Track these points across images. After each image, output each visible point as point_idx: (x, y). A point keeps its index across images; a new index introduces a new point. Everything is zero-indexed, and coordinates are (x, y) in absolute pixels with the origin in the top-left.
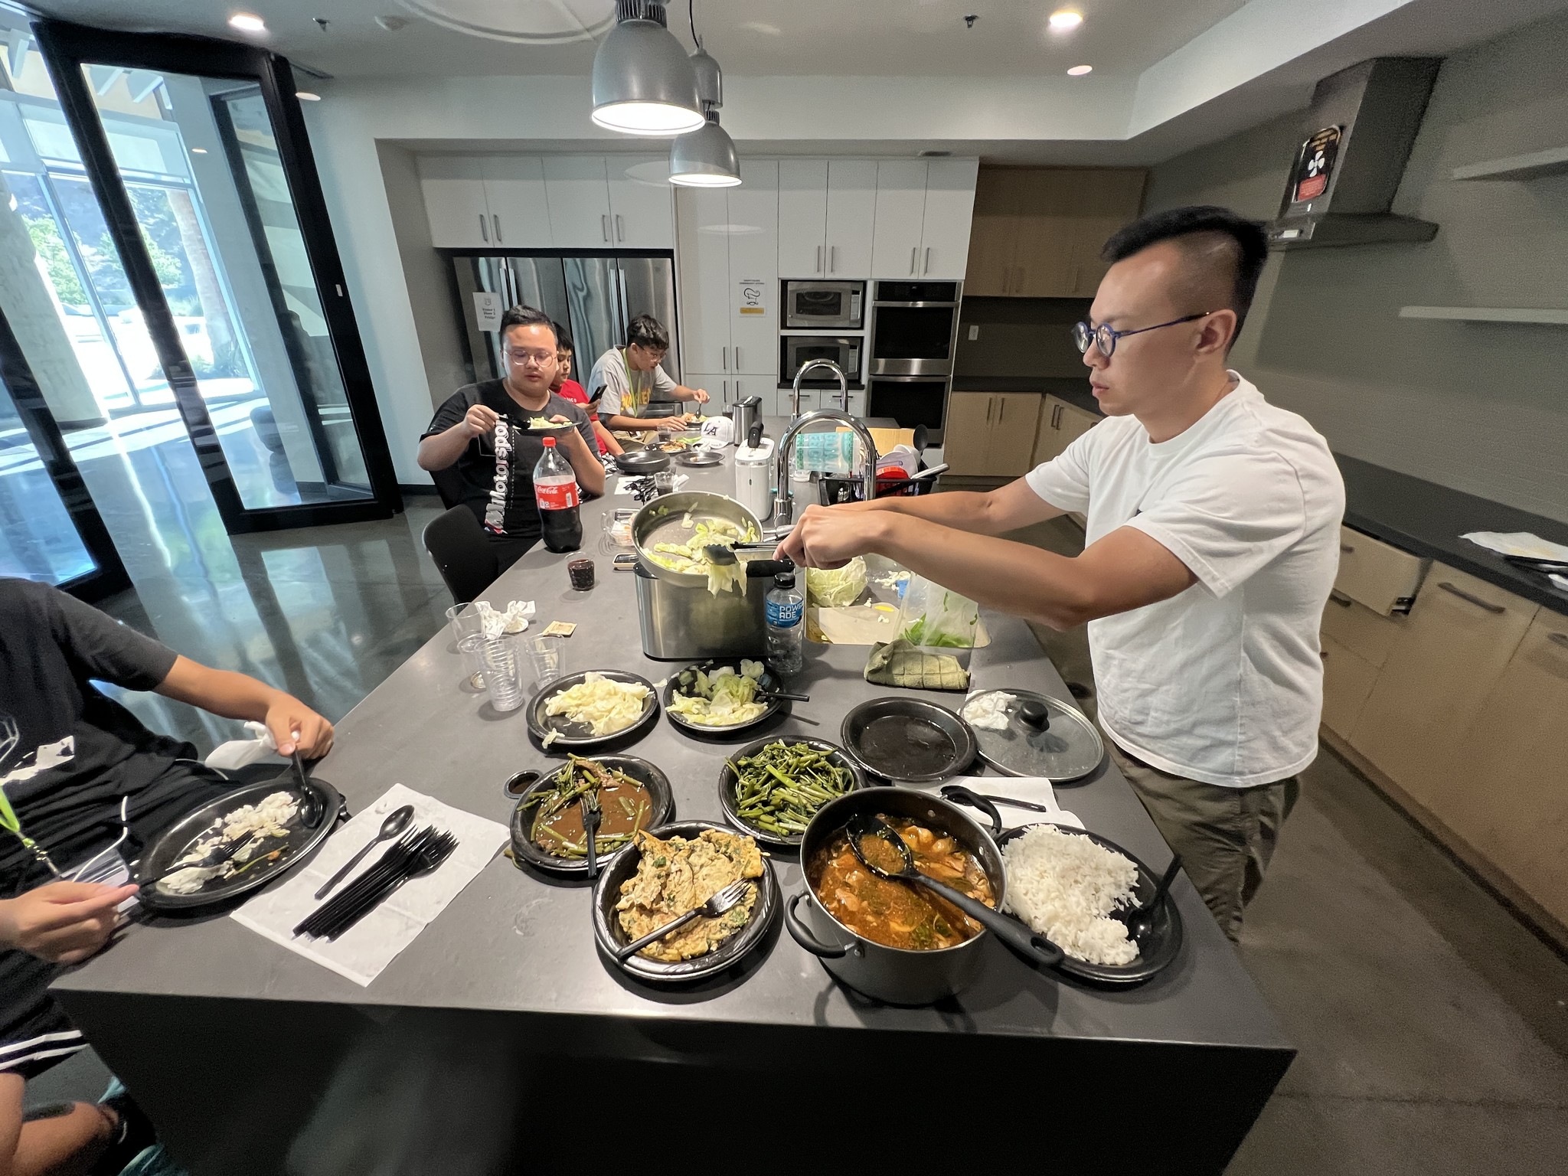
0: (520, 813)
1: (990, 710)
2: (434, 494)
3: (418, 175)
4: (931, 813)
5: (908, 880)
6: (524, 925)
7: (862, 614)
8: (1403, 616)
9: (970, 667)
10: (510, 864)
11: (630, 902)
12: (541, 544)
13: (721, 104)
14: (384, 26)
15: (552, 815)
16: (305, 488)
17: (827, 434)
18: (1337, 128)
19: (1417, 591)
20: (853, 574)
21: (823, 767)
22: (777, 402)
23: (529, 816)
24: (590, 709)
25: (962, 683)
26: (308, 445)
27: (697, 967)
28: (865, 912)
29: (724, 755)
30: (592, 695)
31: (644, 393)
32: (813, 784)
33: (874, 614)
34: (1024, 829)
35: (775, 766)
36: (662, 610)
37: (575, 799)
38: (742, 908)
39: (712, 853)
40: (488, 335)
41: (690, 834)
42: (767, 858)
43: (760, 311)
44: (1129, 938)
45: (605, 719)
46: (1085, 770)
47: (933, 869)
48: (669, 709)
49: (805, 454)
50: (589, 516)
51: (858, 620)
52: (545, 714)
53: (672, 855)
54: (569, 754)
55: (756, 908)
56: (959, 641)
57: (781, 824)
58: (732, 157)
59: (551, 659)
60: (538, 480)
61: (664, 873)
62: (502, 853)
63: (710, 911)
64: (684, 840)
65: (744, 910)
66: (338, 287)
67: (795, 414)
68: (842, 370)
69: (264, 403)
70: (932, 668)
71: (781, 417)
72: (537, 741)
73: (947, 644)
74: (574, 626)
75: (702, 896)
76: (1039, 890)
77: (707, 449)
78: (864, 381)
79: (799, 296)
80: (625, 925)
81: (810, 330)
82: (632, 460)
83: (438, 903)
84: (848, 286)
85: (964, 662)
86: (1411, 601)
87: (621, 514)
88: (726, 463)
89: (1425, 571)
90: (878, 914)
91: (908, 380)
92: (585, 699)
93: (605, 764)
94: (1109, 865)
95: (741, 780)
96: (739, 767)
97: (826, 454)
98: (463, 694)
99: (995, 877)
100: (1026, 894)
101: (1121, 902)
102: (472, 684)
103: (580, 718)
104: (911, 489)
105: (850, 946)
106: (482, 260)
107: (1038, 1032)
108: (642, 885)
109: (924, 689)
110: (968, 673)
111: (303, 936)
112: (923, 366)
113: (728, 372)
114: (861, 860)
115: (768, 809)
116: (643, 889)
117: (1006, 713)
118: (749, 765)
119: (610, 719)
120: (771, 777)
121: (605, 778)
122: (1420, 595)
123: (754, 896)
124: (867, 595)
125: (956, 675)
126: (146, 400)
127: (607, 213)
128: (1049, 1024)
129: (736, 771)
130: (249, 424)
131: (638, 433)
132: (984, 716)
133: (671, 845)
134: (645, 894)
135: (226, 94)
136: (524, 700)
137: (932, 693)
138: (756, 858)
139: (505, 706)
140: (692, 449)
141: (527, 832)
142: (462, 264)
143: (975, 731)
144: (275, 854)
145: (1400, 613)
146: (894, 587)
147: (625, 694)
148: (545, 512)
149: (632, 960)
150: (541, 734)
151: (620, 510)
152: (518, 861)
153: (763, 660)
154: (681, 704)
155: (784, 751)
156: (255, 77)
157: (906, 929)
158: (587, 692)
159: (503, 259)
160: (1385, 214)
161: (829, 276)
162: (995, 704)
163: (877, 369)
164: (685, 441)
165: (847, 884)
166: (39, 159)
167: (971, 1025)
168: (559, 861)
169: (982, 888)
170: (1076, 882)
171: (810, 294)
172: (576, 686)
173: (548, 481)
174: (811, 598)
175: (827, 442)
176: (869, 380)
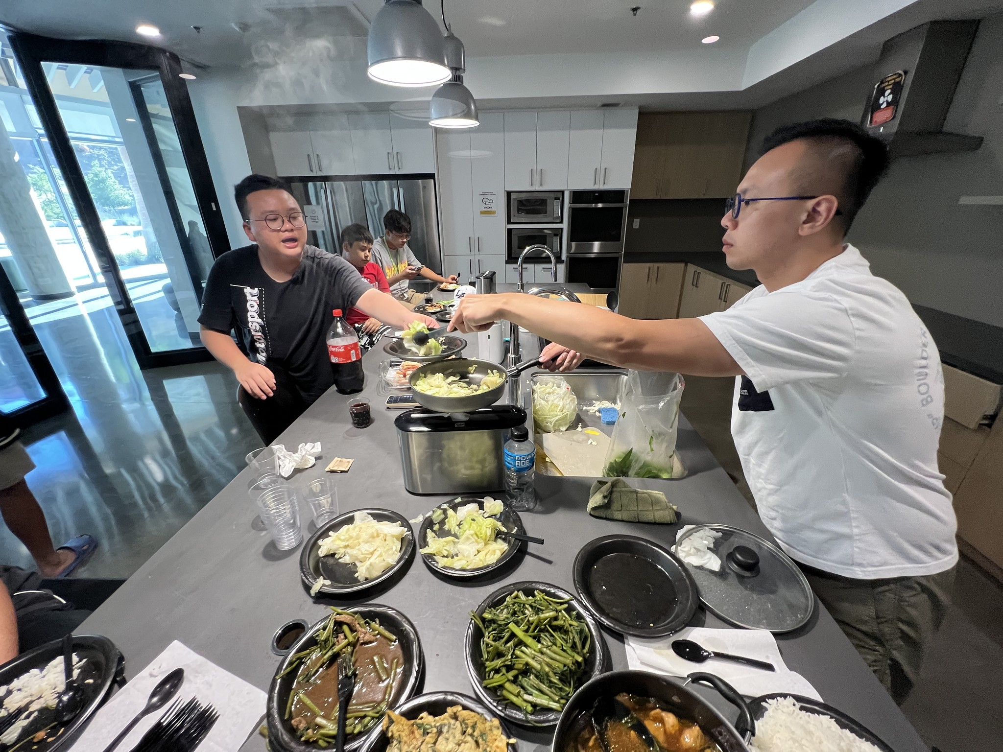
0: (279, 679)
3: (267, 130)
4: (676, 699)
7: (575, 437)
8: (986, 428)
13: (465, 70)
14: (237, 29)
15: (310, 679)
18: (902, 73)
19: (999, 410)
20: (567, 406)
21: (561, 624)
22: (507, 274)
23: (287, 683)
24: (354, 552)
25: (672, 517)
30: (358, 537)
31: (403, 265)
32: (554, 646)
33: (585, 438)
34: (764, 704)
35: (517, 623)
37: (333, 659)
39: (458, 735)
40: (314, 233)
41: (437, 710)
42: (513, 746)
43: (493, 213)
48: (423, 550)
50: (368, 366)
51: (573, 442)
52: (317, 555)
53: (420, 740)
54: (332, 605)
56: (661, 471)
57: (525, 696)
58: (473, 107)
64: (431, 717)
66: (213, 204)
67: (518, 282)
68: (552, 252)
69: (169, 280)
71: (509, 284)
72: (307, 587)
74: (351, 462)
78: (564, 257)
79: (519, 202)
81: (527, 226)
84: (552, 195)
86: (994, 417)
91: (592, 256)
92: (351, 541)
93: (364, 615)
95: (486, 637)
96: (484, 621)
98: (254, 531)
103: (347, 559)
106: (310, 184)
109: (639, 522)
112: (601, 247)
113: (473, 253)
115: (512, 675)
117: (716, 552)
118: (493, 620)
119: (371, 563)
120: (513, 635)
121: (363, 633)
122: (1001, 413)
124: (579, 421)
125: (666, 512)
127: (390, 151)
129: (481, 625)
130: (162, 294)
132: (696, 556)
133: (418, 727)
135: (140, 80)
141: (282, 708)
142: (297, 187)
144: (44, 733)
145: (984, 427)
146: (597, 414)
147: (386, 534)
150: (311, 581)
151: (393, 359)
152: (270, 741)
153: (503, 498)
154: (434, 544)
156: (157, 68)
158: (354, 534)
159: (323, 183)
160: (940, 132)
161: (539, 188)
162: (705, 542)
163: (570, 250)
164: (443, 303)
166: (34, 129)
171: (528, 201)
172: (346, 527)
174: (538, 427)
176: (567, 257)
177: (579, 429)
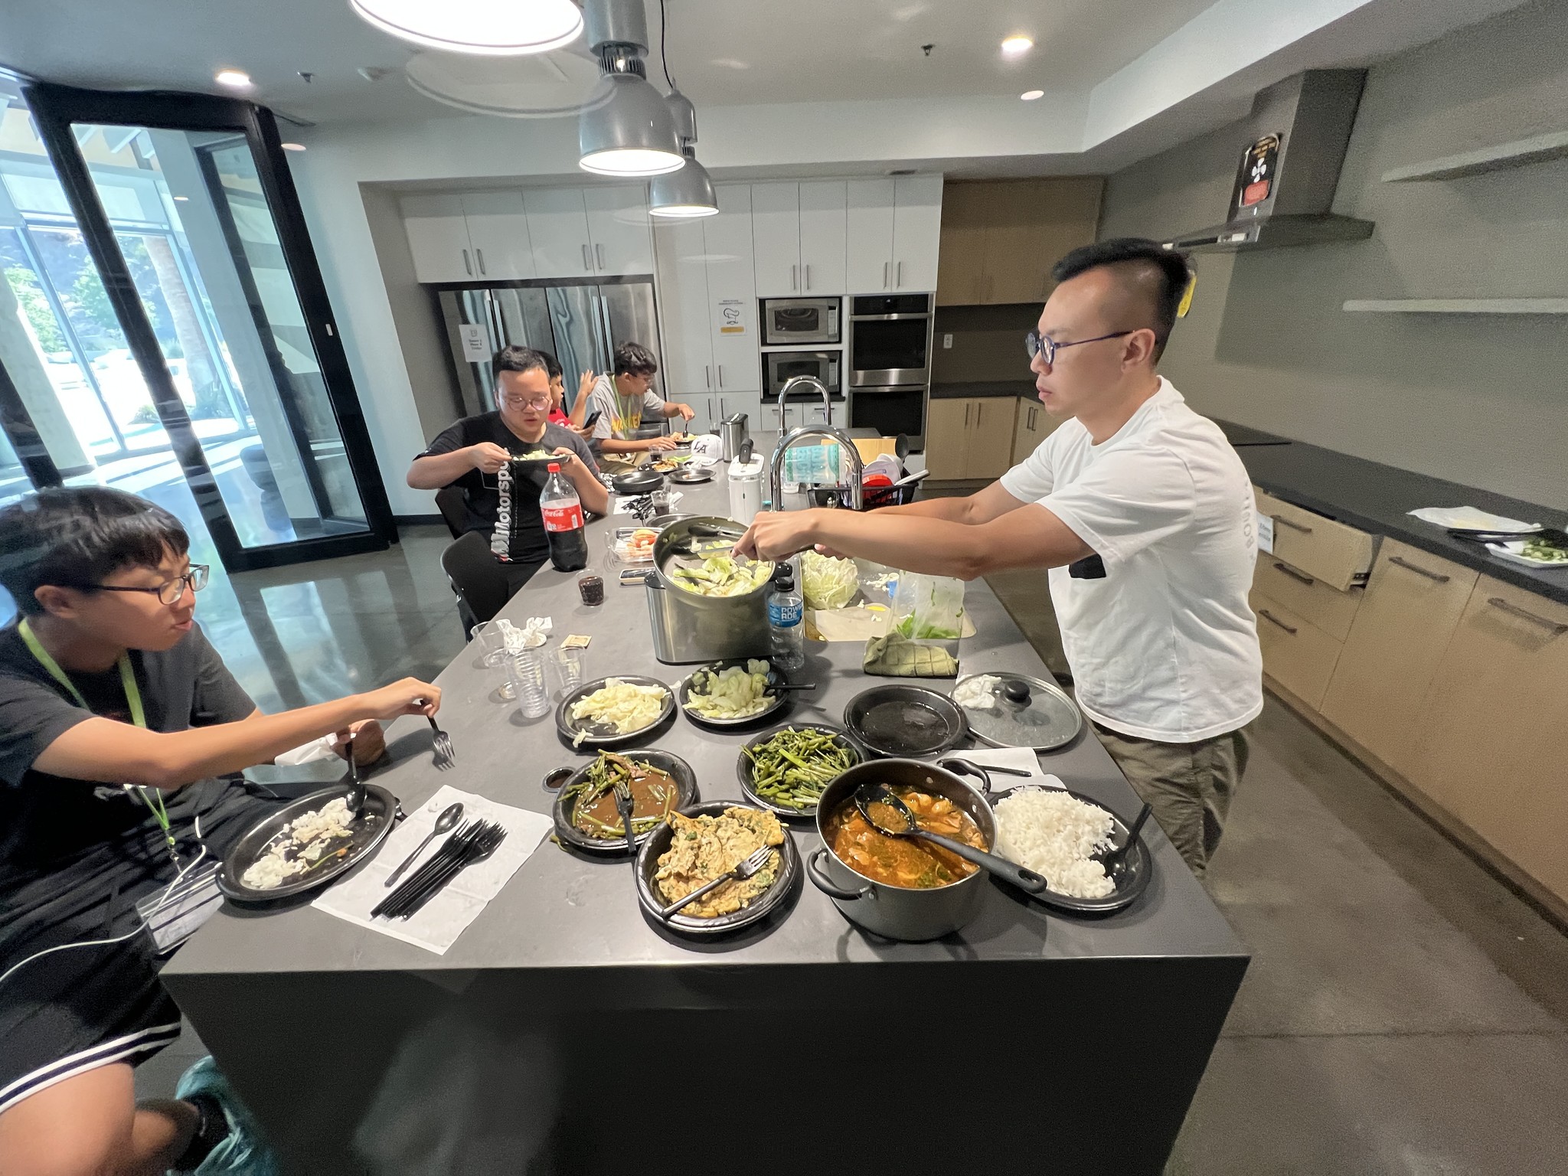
0: (561, 804)
1: (978, 692)
2: (441, 523)
3: (400, 214)
4: (929, 780)
5: (911, 837)
6: (574, 897)
7: (855, 615)
8: (1360, 590)
9: (959, 655)
10: (556, 849)
11: (668, 872)
12: (549, 565)
13: (696, 139)
14: (367, 77)
15: (589, 804)
16: (300, 525)
17: (813, 447)
18: (1276, 137)
19: (1372, 566)
20: (845, 577)
21: (830, 748)
22: (763, 418)
23: (569, 805)
24: (613, 710)
25: (951, 669)
26: (301, 481)
27: (733, 920)
28: (875, 865)
29: (738, 745)
30: (613, 698)
31: (634, 418)
32: (823, 763)
33: (867, 614)
34: (1012, 791)
35: (787, 750)
36: (671, 618)
37: (608, 790)
38: (767, 871)
39: (736, 826)
40: (474, 365)
41: (716, 812)
42: (785, 828)
43: (740, 329)
44: (1106, 875)
45: (628, 719)
46: (1066, 738)
47: (933, 827)
48: (686, 707)
49: (794, 467)
50: (592, 536)
51: (853, 620)
52: (572, 717)
53: (702, 830)
54: (600, 750)
55: (779, 871)
56: (947, 633)
57: (796, 799)
58: (709, 188)
59: (574, 668)
60: (544, 503)
61: (696, 845)
62: (548, 839)
63: (740, 875)
64: (711, 818)
65: (769, 872)
66: (328, 327)
67: (781, 429)
68: (825, 384)
69: (256, 441)
70: (925, 657)
71: (767, 432)
72: (567, 741)
73: (936, 636)
74: (589, 638)
75: (731, 863)
76: (1026, 839)
77: (698, 467)
78: (845, 392)
79: (778, 314)
80: (665, 891)
81: (790, 345)
82: (627, 481)
83: (496, 883)
84: (824, 302)
85: (953, 651)
86: (1367, 576)
87: (623, 533)
88: (717, 479)
89: (1377, 548)
90: (886, 866)
91: (887, 390)
92: (607, 702)
93: (633, 758)
94: (1087, 816)
95: (757, 764)
96: (754, 754)
97: (814, 466)
98: (493, 705)
99: (986, 828)
100: (1015, 844)
101: (1099, 848)
102: (500, 695)
103: (605, 719)
104: (895, 495)
105: (864, 889)
106: (466, 294)
107: (1030, 956)
108: (678, 856)
109: (918, 677)
110: (957, 661)
111: (379, 917)
112: (901, 376)
113: (712, 390)
114: (869, 823)
115: (784, 787)
116: (679, 860)
117: (993, 694)
118: (764, 751)
119: (633, 718)
120: (784, 759)
121: (635, 771)
122: (1375, 571)
123: (777, 861)
124: (860, 597)
125: (946, 663)
126: (132, 444)
127: (586, 243)
128: (1041, 948)
129: (752, 757)
130: (239, 463)
131: (628, 454)
132: (973, 697)
133: (699, 822)
134: (681, 864)
135: (210, 146)
136: (550, 708)
137: (925, 680)
138: (777, 828)
139: (533, 712)
140: (684, 467)
141: (569, 820)
142: (447, 298)
143: (966, 711)
144: (343, 851)
145: (1358, 588)
146: (884, 588)
147: (644, 695)
148: (553, 534)
149: (674, 918)
150: (571, 735)
151: (621, 529)
152: (563, 845)
153: (768, 658)
154: (695, 702)
155: (793, 736)
156: (242, 129)
157: (912, 877)
158: (610, 696)
159: (488, 291)
160: (1326, 215)
161: (806, 294)
162: (983, 686)
163: (856, 382)
164: (676, 460)
165: (858, 844)
166: (18, 213)
167: (971, 952)
168: (600, 842)
169: (976, 840)
170: (1059, 831)
171: (788, 311)
172: (599, 692)
173: (554, 504)
174: (807, 602)
175: (814, 455)
176: (850, 392)
177: (861, 605)
